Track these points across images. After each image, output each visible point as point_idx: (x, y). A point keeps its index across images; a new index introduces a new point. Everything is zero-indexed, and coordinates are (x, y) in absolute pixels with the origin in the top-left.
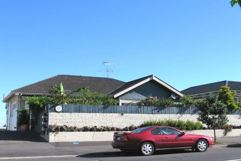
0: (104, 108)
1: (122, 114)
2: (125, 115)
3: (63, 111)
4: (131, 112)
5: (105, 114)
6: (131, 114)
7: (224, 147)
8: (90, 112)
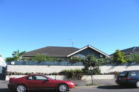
0: (38, 63)
1: (49, 66)
2: (51, 66)
3: (15, 65)
4: (55, 65)
5: (38, 66)
6: (54, 66)
7: (95, 87)
8: (30, 65)
